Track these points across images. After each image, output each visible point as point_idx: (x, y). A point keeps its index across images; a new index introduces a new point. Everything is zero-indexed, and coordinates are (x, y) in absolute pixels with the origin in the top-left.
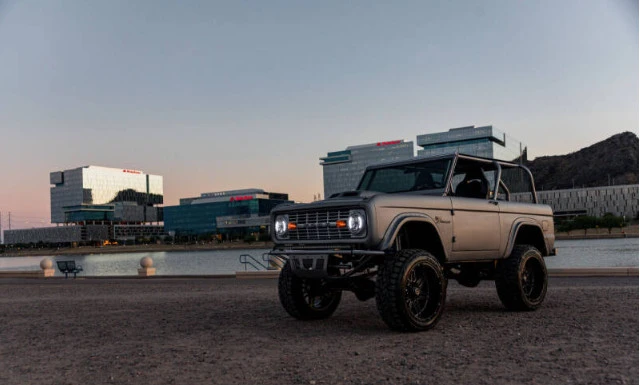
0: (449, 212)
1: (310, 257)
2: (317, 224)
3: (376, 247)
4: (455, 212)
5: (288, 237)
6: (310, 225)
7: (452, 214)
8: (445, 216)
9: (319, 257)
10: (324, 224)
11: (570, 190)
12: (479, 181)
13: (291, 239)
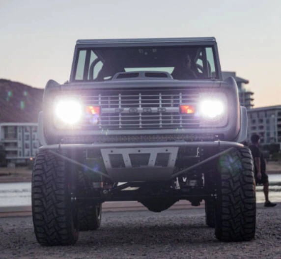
6: (126, 110)
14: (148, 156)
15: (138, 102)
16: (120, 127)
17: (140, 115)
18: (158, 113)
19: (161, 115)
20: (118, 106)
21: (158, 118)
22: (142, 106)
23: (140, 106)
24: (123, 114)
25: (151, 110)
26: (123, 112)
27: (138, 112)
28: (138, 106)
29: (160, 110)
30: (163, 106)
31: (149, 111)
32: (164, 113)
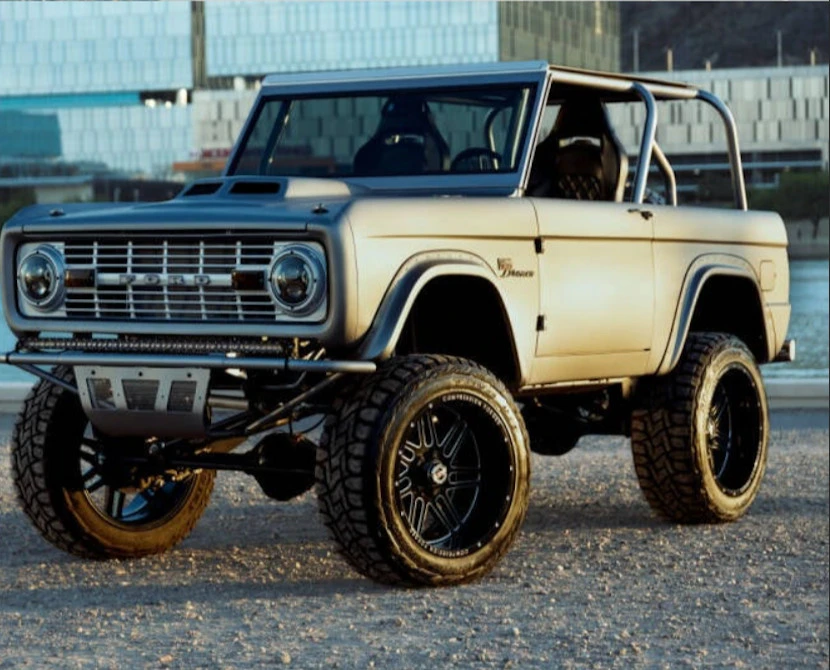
0: (532, 244)
1: (150, 374)
2: (164, 277)
3: (354, 350)
4: (545, 244)
5: (62, 312)
6: (141, 278)
7: (539, 249)
8: (522, 255)
9: (180, 375)
10: (189, 278)
11: (767, 72)
12: (596, 142)
13: (72, 317)
14: (154, 385)
15: (160, 261)
16: (133, 316)
17: (165, 292)
18: (195, 288)
19: (201, 292)
20: (124, 270)
21: (197, 298)
22: (170, 270)
23: (165, 270)
24: (135, 288)
25: (182, 280)
26: (134, 283)
27: (161, 284)
28: (160, 270)
29: (198, 281)
30: (206, 270)
31: (179, 281)
32: (207, 288)
